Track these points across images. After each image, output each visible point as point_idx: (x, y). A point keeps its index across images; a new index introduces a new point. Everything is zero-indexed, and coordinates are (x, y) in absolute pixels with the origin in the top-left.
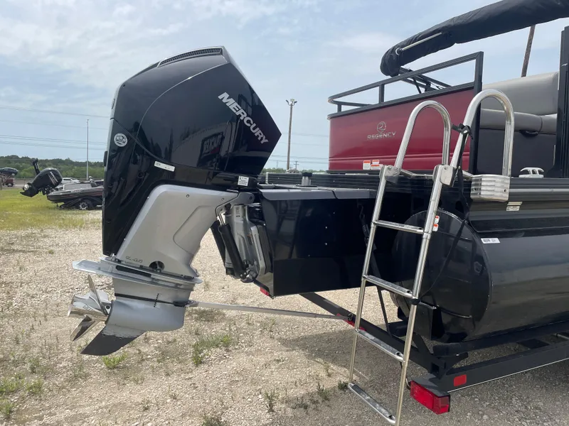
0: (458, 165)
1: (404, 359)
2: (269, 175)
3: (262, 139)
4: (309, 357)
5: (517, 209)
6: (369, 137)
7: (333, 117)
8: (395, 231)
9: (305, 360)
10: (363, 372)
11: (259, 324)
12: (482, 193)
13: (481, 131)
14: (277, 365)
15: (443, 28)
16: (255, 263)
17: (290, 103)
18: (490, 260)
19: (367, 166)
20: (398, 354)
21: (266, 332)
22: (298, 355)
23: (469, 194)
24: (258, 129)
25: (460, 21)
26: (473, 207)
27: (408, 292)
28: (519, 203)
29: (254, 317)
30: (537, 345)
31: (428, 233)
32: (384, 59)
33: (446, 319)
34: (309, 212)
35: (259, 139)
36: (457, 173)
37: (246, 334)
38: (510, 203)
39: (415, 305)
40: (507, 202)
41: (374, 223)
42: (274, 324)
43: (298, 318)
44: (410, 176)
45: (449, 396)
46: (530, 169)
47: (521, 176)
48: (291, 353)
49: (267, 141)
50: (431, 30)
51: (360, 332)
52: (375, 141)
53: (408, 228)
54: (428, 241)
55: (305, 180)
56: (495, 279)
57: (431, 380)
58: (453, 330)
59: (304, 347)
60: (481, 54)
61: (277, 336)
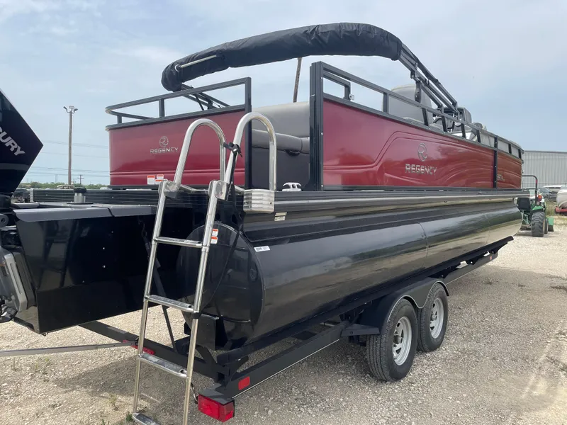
0: (231, 181)
1: (188, 376)
2: (34, 191)
3: (16, 150)
4: (92, 394)
5: (283, 219)
6: (152, 151)
7: (112, 129)
8: (178, 247)
9: (88, 398)
10: (154, 397)
11: (28, 368)
12: (253, 206)
13: (253, 150)
14: (52, 412)
15: (217, 51)
16: (13, 297)
17: (69, 110)
18: (262, 266)
19: (151, 181)
20: (182, 372)
21: (38, 375)
22: (80, 395)
23: (242, 208)
24: (9, 138)
25: (232, 47)
26: (246, 219)
27: (190, 307)
28: (285, 214)
29: (22, 361)
30: (307, 336)
31: (206, 246)
32: (164, 74)
33: (228, 327)
34: (85, 232)
35: (12, 149)
36: (231, 187)
37: (10, 382)
38: (277, 214)
39: (196, 318)
40: (274, 213)
41: (155, 240)
42: (48, 364)
43: (80, 353)
44: (189, 191)
45: (233, 401)
46: (290, 184)
47: (284, 190)
48: (71, 393)
49: (23, 152)
50: (207, 52)
51: (143, 357)
52: (158, 156)
53: (188, 242)
54: (207, 254)
55: (78, 197)
56: (266, 283)
57: (217, 390)
58: (236, 337)
59: (86, 384)
60: (249, 79)
61: (51, 377)
